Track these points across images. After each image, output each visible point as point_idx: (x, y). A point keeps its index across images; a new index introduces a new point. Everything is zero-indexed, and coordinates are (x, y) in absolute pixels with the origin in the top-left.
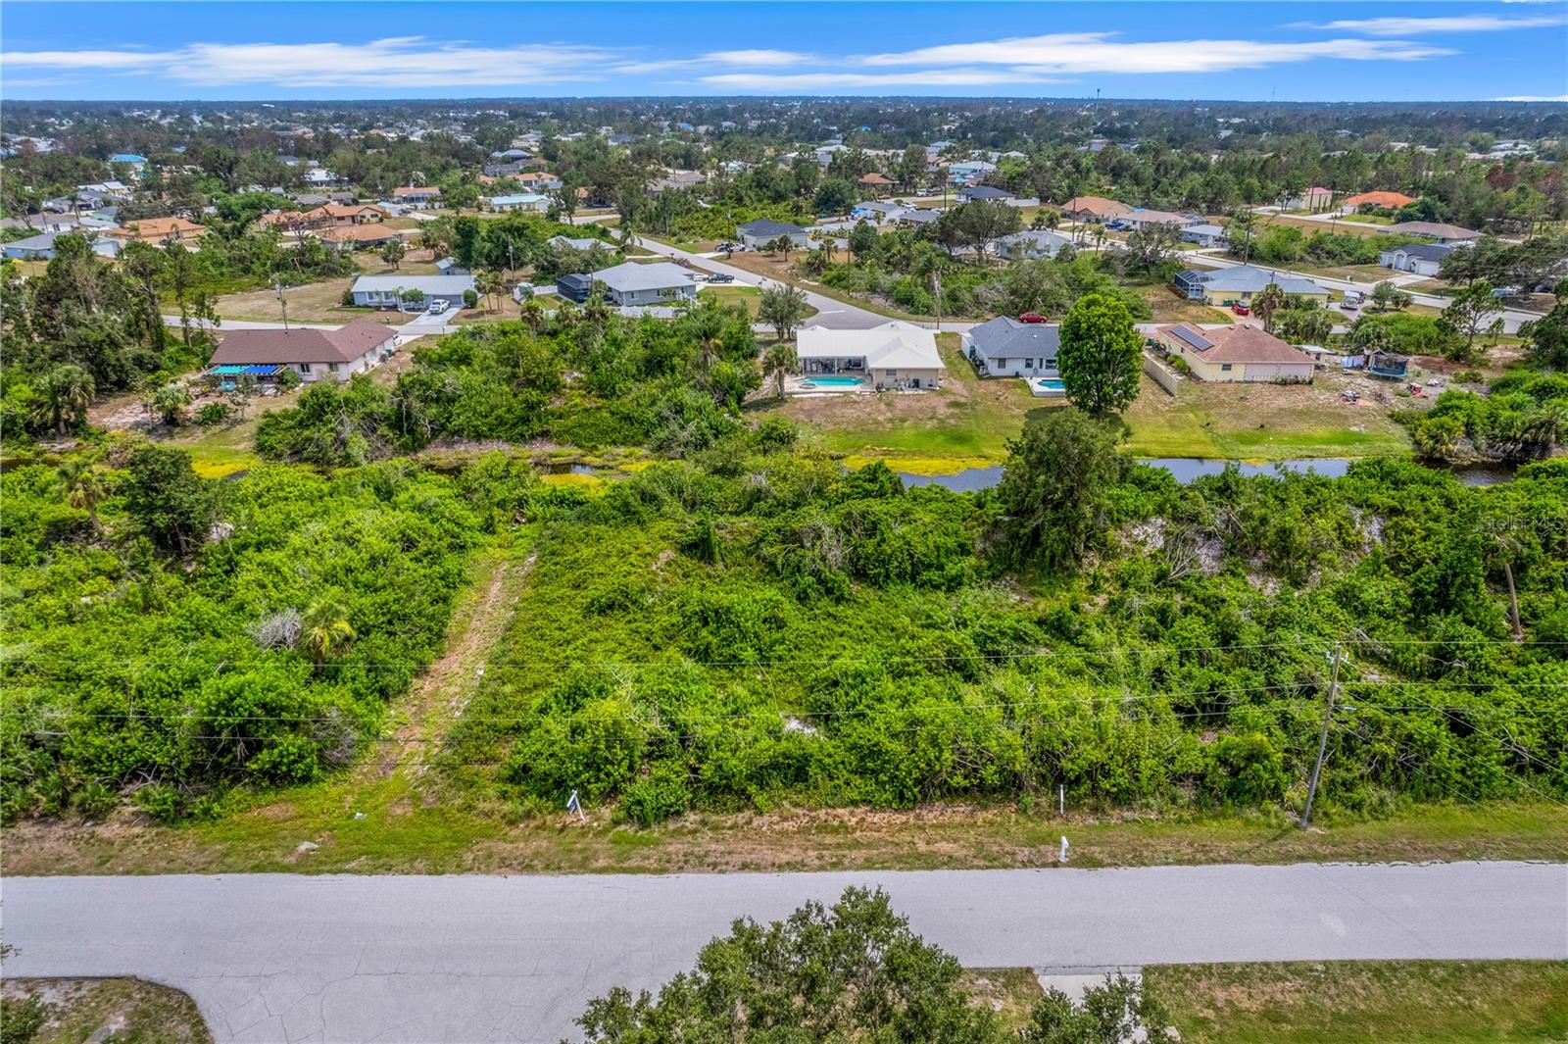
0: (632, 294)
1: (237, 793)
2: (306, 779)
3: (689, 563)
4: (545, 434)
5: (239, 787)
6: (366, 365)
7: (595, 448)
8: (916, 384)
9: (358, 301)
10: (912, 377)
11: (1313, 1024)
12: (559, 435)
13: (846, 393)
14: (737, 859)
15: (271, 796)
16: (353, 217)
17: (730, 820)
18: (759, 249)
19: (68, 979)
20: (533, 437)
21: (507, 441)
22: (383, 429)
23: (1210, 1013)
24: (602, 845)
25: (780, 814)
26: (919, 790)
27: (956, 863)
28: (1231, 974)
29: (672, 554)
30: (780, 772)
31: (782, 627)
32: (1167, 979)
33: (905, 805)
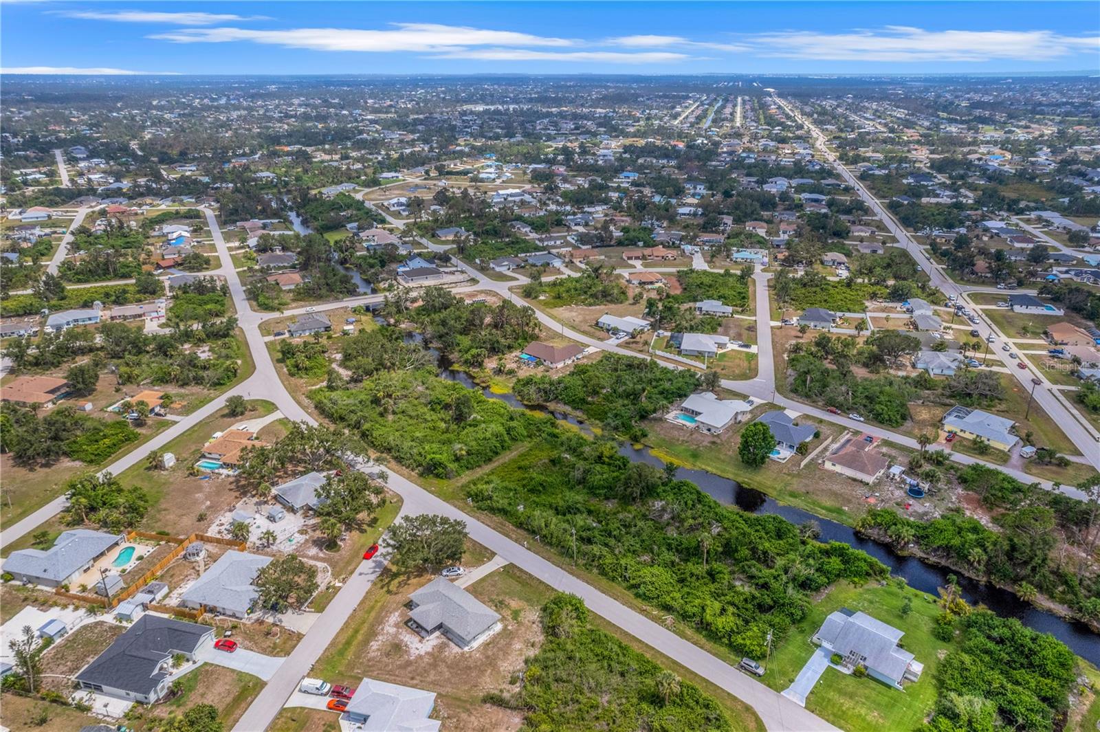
1: (432, 476)
2: (443, 479)
4: (581, 409)
7: (590, 419)
12: (584, 410)
13: (683, 425)
15: (436, 479)
17: (490, 515)
20: (578, 409)
21: (571, 407)
22: (542, 393)
23: (512, 572)
24: (469, 509)
25: (498, 519)
26: (520, 525)
27: (510, 538)
28: (521, 570)
29: (547, 461)
30: (503, 512)
31: (544, 487)
32: (512, 566)
33: (517, 527)
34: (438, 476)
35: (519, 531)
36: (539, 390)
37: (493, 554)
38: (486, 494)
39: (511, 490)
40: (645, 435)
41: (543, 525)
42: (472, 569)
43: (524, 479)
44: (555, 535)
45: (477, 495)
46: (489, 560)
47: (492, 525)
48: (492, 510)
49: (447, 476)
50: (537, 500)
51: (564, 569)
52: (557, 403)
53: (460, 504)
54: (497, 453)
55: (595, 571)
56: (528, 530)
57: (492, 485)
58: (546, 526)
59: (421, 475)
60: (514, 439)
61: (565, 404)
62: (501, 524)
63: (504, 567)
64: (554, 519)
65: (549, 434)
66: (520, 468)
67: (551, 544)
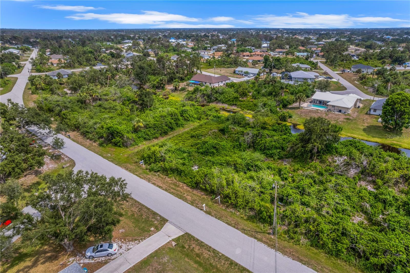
0: (295, 78)
1: (110, 145)
2: (120, 146)
3: (219, 133)
4: (236, 105)
5: (111, 144)
6: (219, 85)
7: (243, 110)
8: (340, 111)
9: (236, 72)
10: (340, 109)
11: (204, 261)
12: (238, 105)
13: (318, 110)
14: (153, 182)
15: (114, 147)
16: (261, 55)
17: (162, 176)
18: (354, 72)
19: (69, 157)
20: (233, 105)
21: (228, 105)
22: (206, 97)
23: (187, 247)
24: (141, 171)
25: (171, 179)
26: (196, 186)
27: (185, 200)
28: (201, 244)
29: (216, 131)
30: (177, 172)
31: (217, 150)
32: (188, 237)
33: (192, 187)
34: (116, 144)
35: (195, 192)
36: (204, 95)
37: (164, 221)
38: (159, 155)
39: (184, 152)
40: (290, 117)
41: (224, 183)
42: (131, 245)
43: (197, 144)
44: (241, 193)
45: (149, 157)
46: (158, 229)
47: (164, 186)
48: (165, 171)
49: (125, 145)
50: (212, 160)
51: (260, 240)
52: (217, 103)
53: (133, 167)
54: (172, 129)
55: (303, 240)
56: (206, 190)
57: (165, 148)
58: (228, 184)
59: (101, 145)
60: (186, 120)
61: (223, 103)
62: (175, 184)
63: (177, 240)
64: (236, 176)
65: (215, 117)
66: (192, 137)
67: (235, 206)
